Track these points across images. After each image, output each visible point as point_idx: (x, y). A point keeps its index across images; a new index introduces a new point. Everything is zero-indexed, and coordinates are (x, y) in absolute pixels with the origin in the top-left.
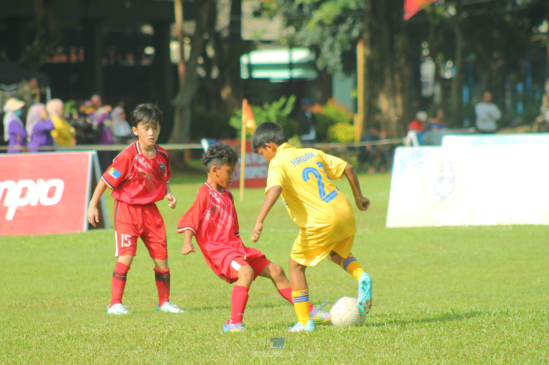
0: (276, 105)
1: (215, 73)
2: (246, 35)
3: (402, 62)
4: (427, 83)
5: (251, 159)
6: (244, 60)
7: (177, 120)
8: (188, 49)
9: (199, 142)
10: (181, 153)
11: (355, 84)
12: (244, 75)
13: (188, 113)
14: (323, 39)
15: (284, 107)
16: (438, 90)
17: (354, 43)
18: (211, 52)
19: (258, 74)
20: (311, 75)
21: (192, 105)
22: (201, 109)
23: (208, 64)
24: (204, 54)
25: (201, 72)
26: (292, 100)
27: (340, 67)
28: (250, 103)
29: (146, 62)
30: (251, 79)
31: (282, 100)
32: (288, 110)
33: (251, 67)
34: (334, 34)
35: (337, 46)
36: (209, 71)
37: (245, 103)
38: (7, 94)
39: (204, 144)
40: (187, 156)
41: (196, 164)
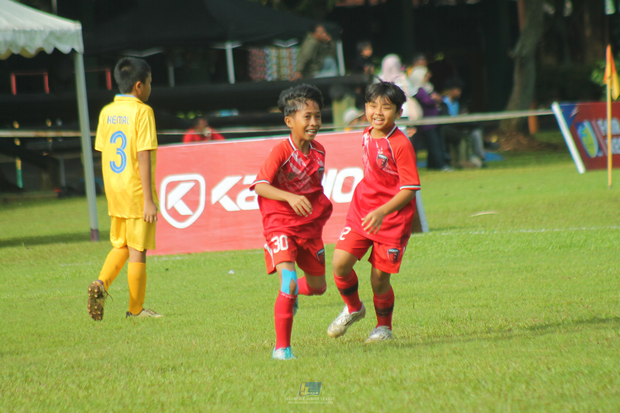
7: (517, 77)
9: (549, 107)
10: (523, 123)
12: (609, 8)
13: (531, 67)
21: (537, 55)
22: (550, 61)
25: (549, 9)
36: (559, 7)
38: (284, 53)
39: (556, 109)
40: (532, 126)
41: (545, 137)
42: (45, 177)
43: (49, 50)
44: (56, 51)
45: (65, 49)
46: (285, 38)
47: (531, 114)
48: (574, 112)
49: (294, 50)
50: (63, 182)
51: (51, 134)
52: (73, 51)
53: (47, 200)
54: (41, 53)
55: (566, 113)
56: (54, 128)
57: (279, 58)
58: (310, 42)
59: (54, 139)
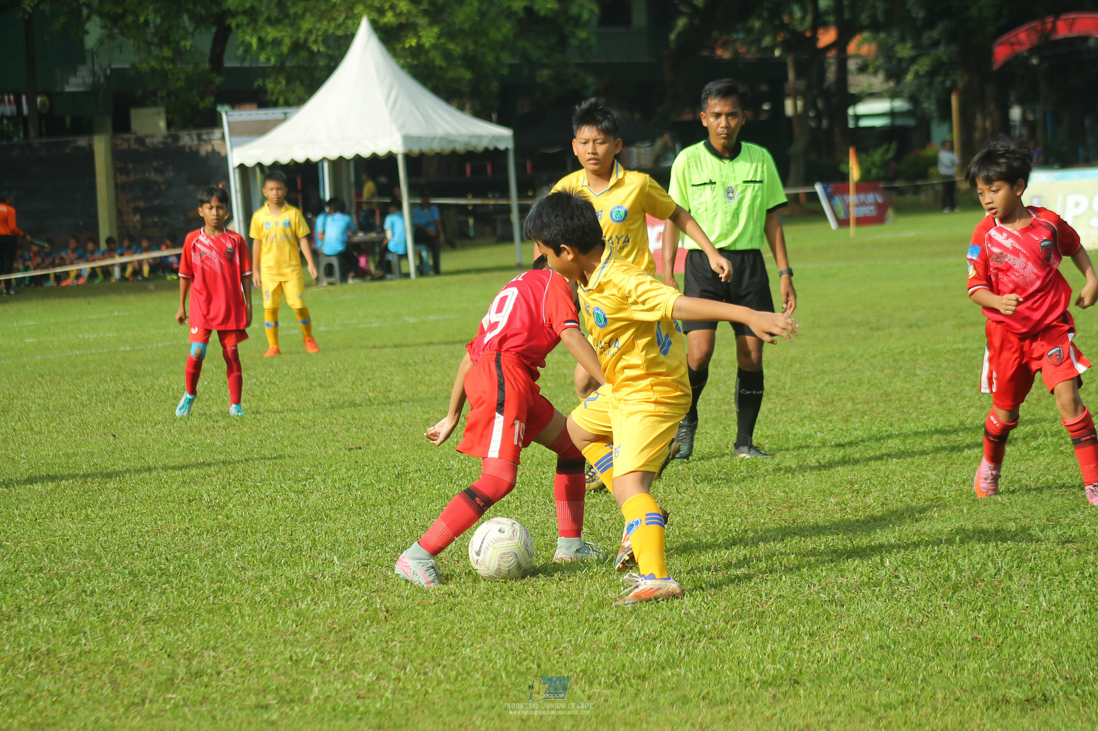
0: (880, 151)
1: (825, 123)
2: (853, 90)
3: (992, 107)
4: (1015, 126)
5: (859, 199)
6: (851, 111)
8: (800, 104)
9: (813, 186)
11: (951, 130)
12: (851, 124)
14: (920, 89)
15: (887, 151)
16: (1024, 131)
17: (949, 92)
18: (820, 104)
19: (864, 123)
20: (910, 122)
22: (813, 157)
23: (819, 117)
24: (815, 107)
25: (813, 124)
26: (894, 145)
27: (935, 114)
28: (859, 151)
29: (763, 117)
30: (858, 129)
31: (885, 146)
32: (890, 155)
33: (857, 117)
34: (930, 84)
35: (933, 96)
36: (820, 123)
37: (852, 152)
38: (642, 150)
39: (818, 188)
40: (802, 199)
41: (812, 206)
42: (488, 230)
43: (491, 147)
44: (496, 149)
45: (502, 146)
46: (643, 139)
47: (802, 190)
48: (830, 190)
49: (649, 149)
50: (499, 231)
51: (492, 202)
52: (507, 150)
53: (488, 244)
54: (486, 150)
55: (825, 189)
56: (494, 197)
57: (639, 154)
58: (659, 143)
59: (494, 205)
